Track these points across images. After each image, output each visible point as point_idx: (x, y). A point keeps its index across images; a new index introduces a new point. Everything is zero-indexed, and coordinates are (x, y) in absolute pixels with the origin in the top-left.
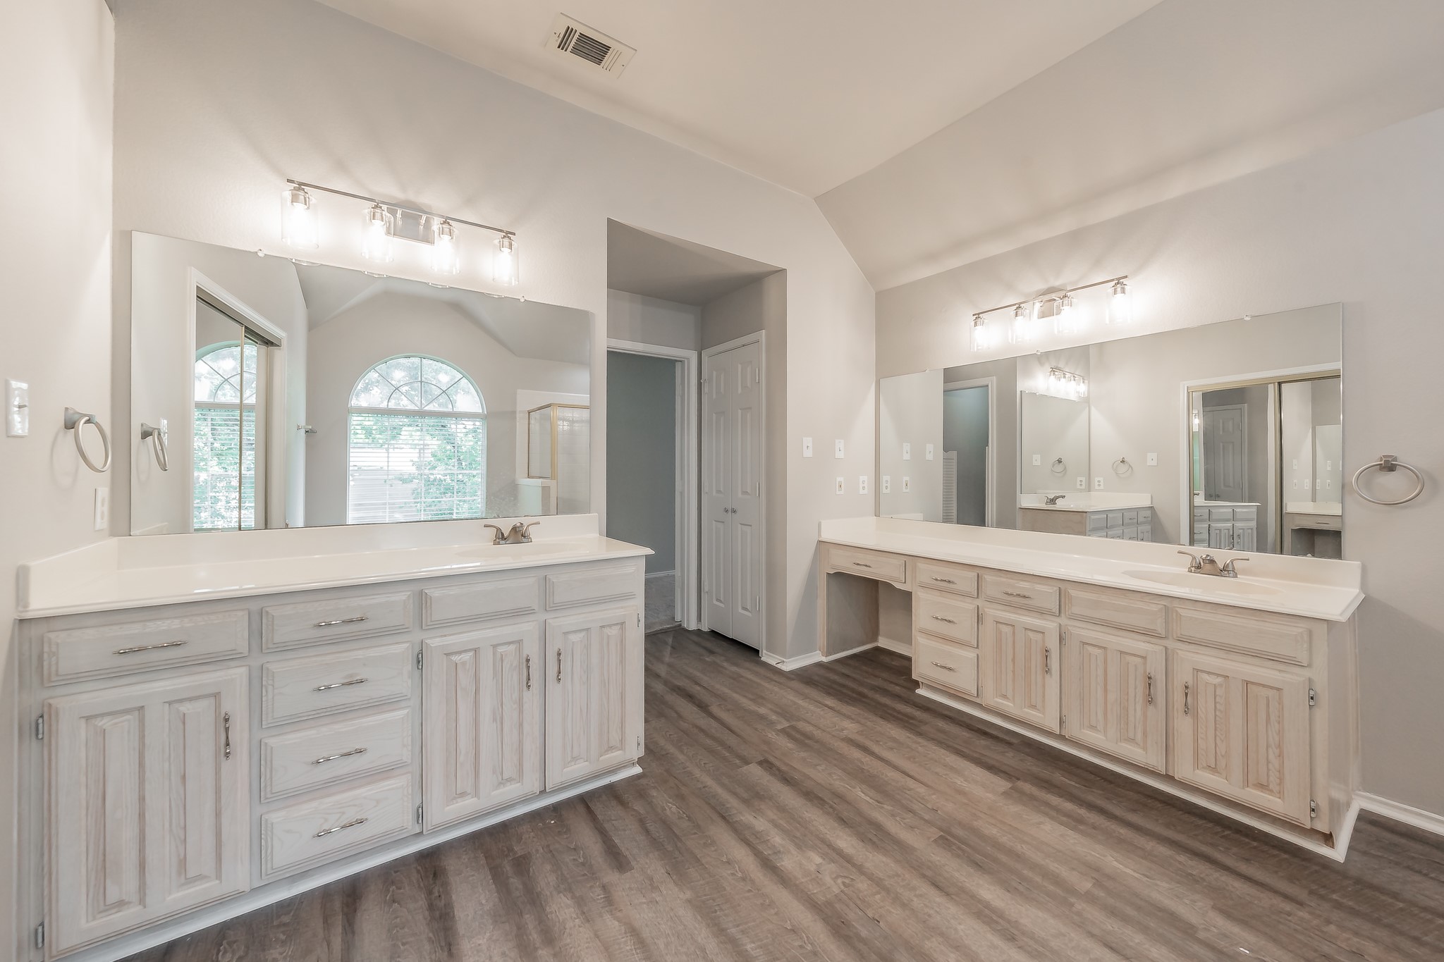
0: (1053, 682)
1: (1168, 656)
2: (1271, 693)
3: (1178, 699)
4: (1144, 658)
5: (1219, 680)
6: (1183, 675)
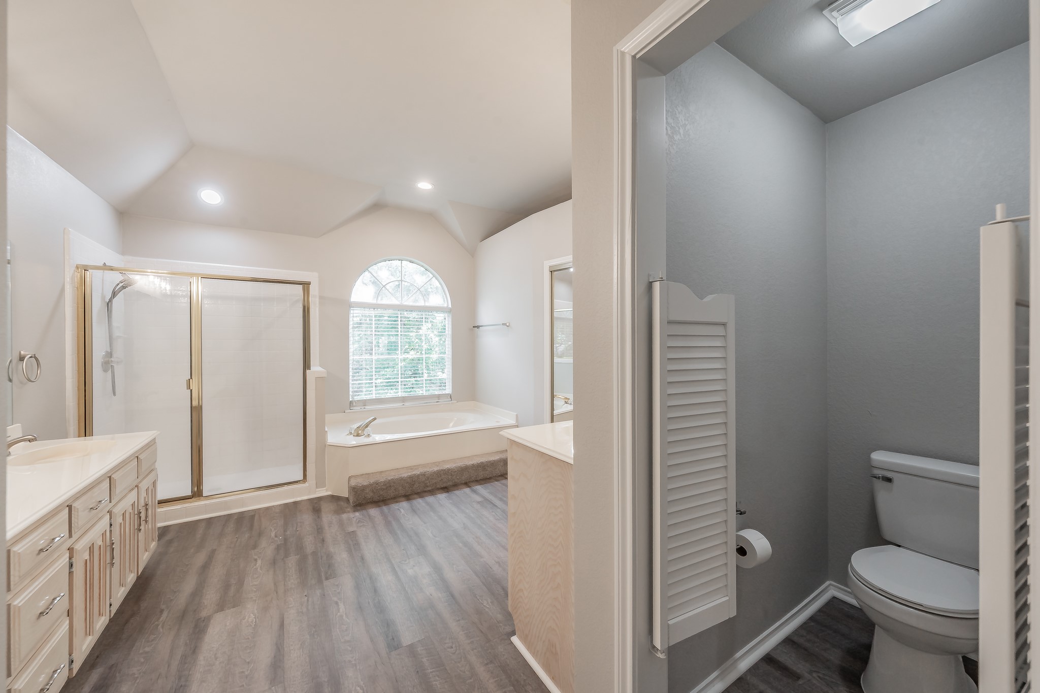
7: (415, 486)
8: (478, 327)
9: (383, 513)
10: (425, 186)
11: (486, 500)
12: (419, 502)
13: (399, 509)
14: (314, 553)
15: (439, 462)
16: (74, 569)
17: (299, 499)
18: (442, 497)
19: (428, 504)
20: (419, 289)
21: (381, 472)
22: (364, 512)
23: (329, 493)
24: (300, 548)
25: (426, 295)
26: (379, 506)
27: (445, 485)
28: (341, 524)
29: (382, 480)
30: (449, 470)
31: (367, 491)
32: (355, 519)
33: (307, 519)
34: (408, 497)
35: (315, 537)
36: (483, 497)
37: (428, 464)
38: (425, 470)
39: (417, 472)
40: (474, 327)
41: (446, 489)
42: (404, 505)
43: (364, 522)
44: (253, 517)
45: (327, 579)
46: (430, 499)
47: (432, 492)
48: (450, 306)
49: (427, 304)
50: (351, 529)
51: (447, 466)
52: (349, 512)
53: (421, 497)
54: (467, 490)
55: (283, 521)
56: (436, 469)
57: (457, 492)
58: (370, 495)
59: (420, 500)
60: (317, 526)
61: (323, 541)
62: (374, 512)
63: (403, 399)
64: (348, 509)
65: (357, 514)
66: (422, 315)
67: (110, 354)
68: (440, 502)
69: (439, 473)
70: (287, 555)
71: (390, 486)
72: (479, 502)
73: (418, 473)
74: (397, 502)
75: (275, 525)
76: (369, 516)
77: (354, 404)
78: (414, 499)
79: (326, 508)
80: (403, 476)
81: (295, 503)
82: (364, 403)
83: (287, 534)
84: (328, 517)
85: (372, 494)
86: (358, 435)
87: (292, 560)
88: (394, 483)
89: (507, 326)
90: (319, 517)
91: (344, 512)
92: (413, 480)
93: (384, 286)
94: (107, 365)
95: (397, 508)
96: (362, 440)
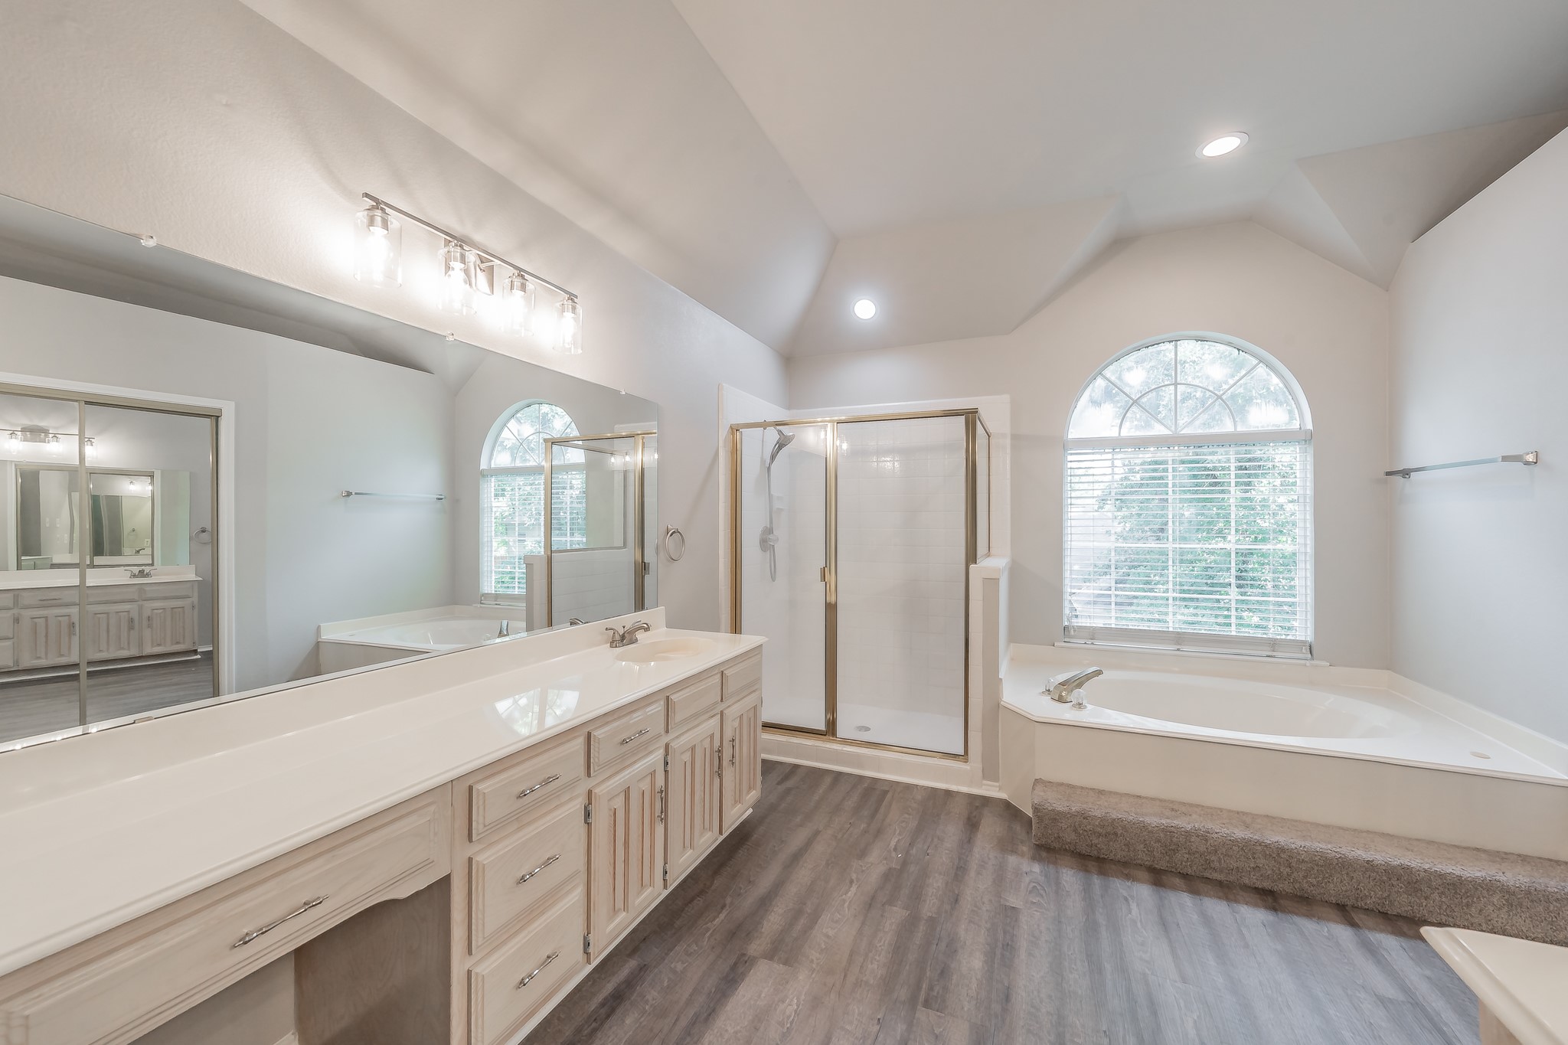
0: (75, 640)
1: (141, 608)
2: (180, 609)
3: (145, 623)
4: (128, 611)
5: (161, 611)
6: (147, 613)
7: (1178, 855)
8: (1406, 473)
9: (1087, 890)
10: (1222, 146)
11: (1416, 1004)
12: (1183, 904)
13: (1126, 899)
14: (932, 922)
15: (1254, 817)
16: (592, 820)
17: (954, 788)
18: (1254, 917)
19: (1207, 920)
20: (1219, 397)
21: (1101, 792)
22: (1051, 869)
23: (1003, 796)
24: (917, 896)
25: (1236, 406)
26: (1086, 871)
27: (1267, 885)
28: (999, 880)
29: (1098, 813)
30: (1282, 850)
31: (1064, 826)
32: (1027, 879)
33: (951, 832)
34: (1158, 877)
35: (947, 884)
36: (1405, 989)
37: (1221, 810)
38: (1209, 825)
39: (1184, 823)
40: (1389, 474)
41: (1270, 898)
42: (1143, 892)
43: (1042, 896)
44: (886, 792)
45: (927, 1004)
46: (1217, 908)
47: (1228, 889)
48: (1309, 426)
49: (1240, 429)
50: (1013, 901)
51: (1276, 837)
52: (1022, 855)
53: (1194, 892)
54: (1342, 933)
55: (917, 822)
56: (1240, 833)
57: (1308, 925)
58: (1069, 837)
59: (1186, 899)
60: (960, 859)
61: (956, 901)
62: (1070, 877)
63: (1179, 638)
64: (1025, 849)
65: (1036, 868)
66: (1227, 453)
67: (769, 531)
68: (1245, 931)
69: (1248, 848)
70: (891, 902)
71: (1116, 834)
72: (1382, 1001)
73: (1189, 827)
74: (1128, 877)
75: (904, 825)
76: (1058, 883)
77: (1072, 633)
78: (1174, 888)
79: (991, 826)
80: (1147, 820)
81: (948, 793)
82: (1093, 634)
83: (911, 852)
84: (984, 847)
85: (1073, 836)
86: (1061, 700)
87: (897, 914)
88: (1124, 828)
89: (1527, 463)
90: (969, 841)
91: (1014, 852)
92: (1172, 841)
93: (1135, 402)
94: (766, 543)
95: (1125, 894)
96: (1065, 714)
